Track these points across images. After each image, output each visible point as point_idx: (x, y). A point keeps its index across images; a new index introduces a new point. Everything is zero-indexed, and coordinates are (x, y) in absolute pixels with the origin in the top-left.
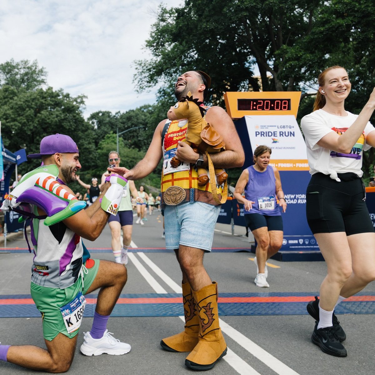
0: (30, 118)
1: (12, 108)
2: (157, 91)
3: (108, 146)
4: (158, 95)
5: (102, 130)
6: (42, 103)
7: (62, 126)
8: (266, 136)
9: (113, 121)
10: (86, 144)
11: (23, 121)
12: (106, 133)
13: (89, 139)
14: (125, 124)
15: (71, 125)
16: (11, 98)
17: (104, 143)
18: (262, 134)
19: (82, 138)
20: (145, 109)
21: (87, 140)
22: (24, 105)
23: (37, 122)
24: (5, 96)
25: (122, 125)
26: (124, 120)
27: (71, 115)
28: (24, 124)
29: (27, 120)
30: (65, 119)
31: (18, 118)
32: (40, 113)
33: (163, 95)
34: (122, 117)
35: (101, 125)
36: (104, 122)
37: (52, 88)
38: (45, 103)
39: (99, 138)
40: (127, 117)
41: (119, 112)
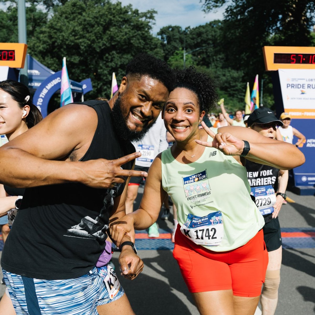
0: (99, 35)
1: (80, 24)
2: (225, 11)
3: (177, 62)
4: (226, 14)
5: (173, 45)
6: (111, 20)
7: (131, 44)
8: (296, 88)
9: (183, 36)
11: (92, 38)
12: (176, 48)
14: (195, 40)
15: (140, 43)
16: (80, 14)
17: (173, 60)
18: (293, 86)
20: (214, 24)
22: (93, 22)
23: (106, 40)
24: (73, 11)
25: (192, 41)
26: (194, 36)
27: (139, 32)
28: (93, 42)
29: (97, 37)
30: (133, 37)
31: (87, 35)
32: (109, 31)
33: (230, 14)
34: (191, 32)
35: (171, 40)
36: (174, 37)
37: (121, 3)
38: (113, 20)
39: (169, 54)
40: (197, 33)
41: (189, 27)
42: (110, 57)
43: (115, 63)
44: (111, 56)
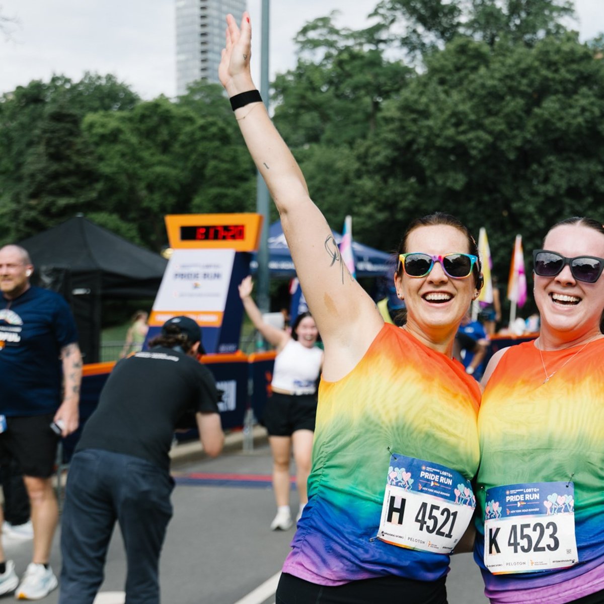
0: (516, 120)
6: (546, 79)
11: (498, 128)
22: (502, 88)
23: (532, 130)
24: (458, 65)
31: (487, 121)
38: (553, 80)
42: (542, 171)
43: (553, 185)
44: (544, 167)
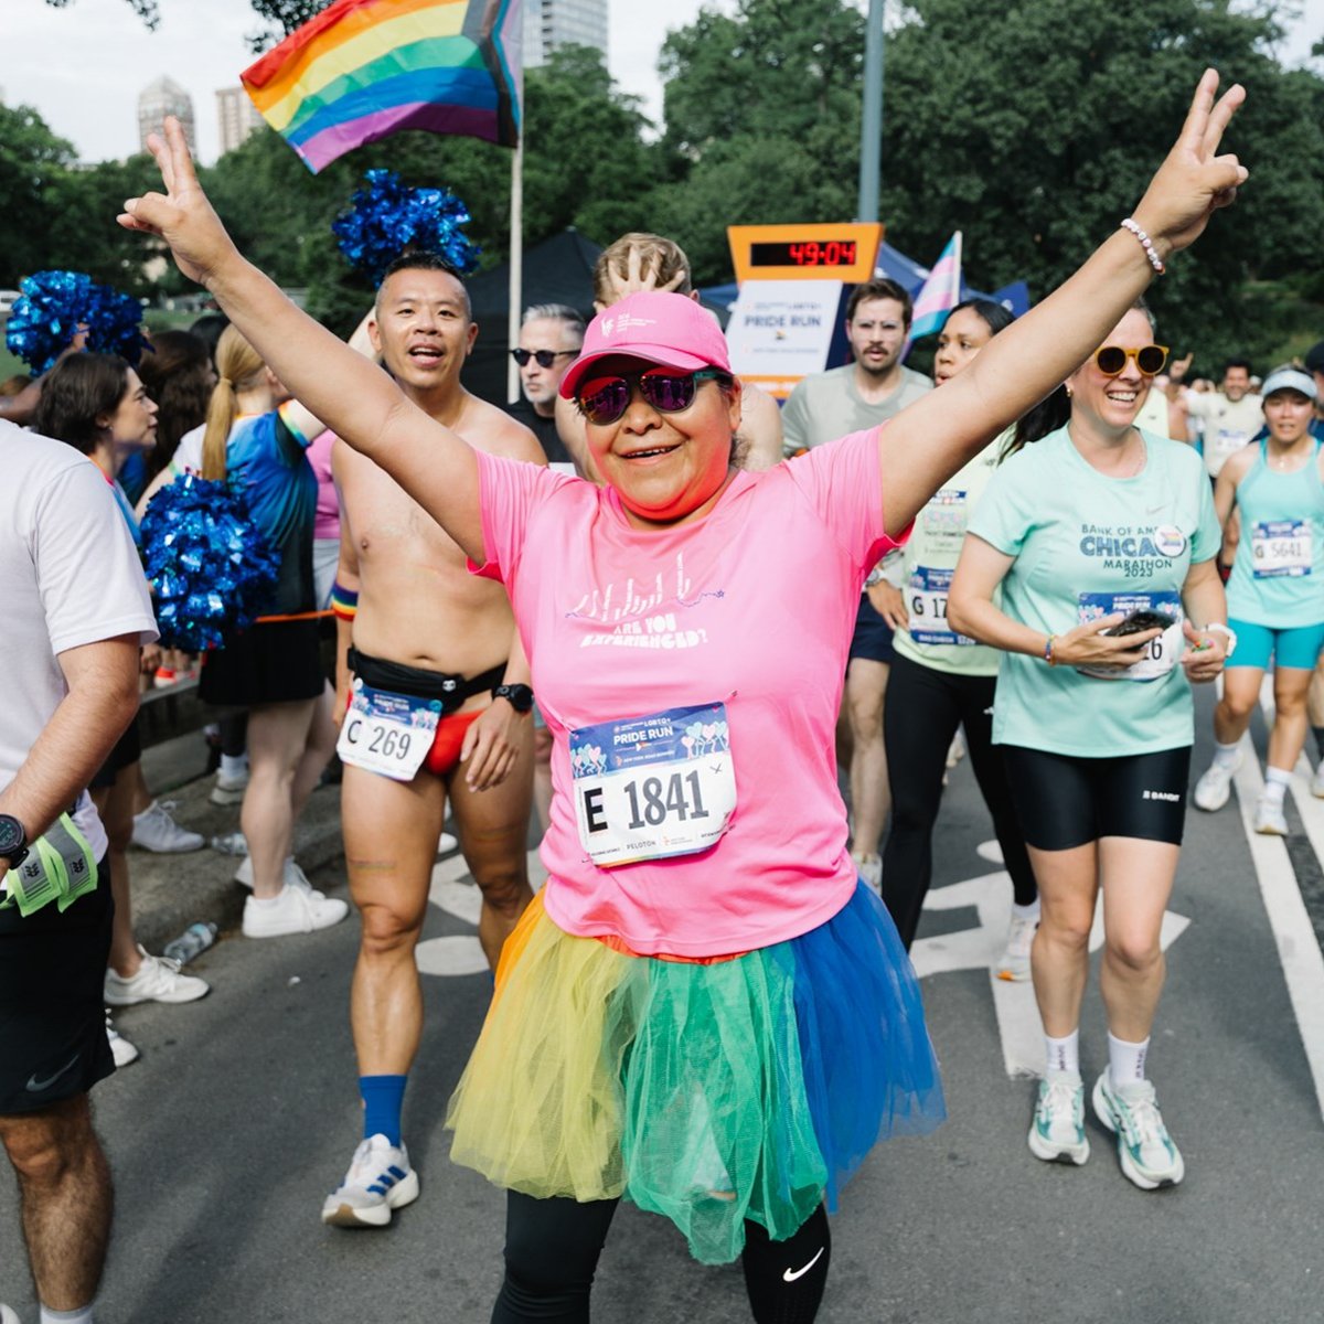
0: (1065, 93)
1: (996, 55)
6: (1112, 27)
10: (1281, 181)
11: (1036, 106)
13: (1292, 161)
16: (999, 15)
19: (1266, 158)
21: (1287, 165)
22: (1044, 43)
31: (1019, 96)
38: (1123, 28)
42: (1099, 173)
43: (1116, 195)
44: (1103, 166)
